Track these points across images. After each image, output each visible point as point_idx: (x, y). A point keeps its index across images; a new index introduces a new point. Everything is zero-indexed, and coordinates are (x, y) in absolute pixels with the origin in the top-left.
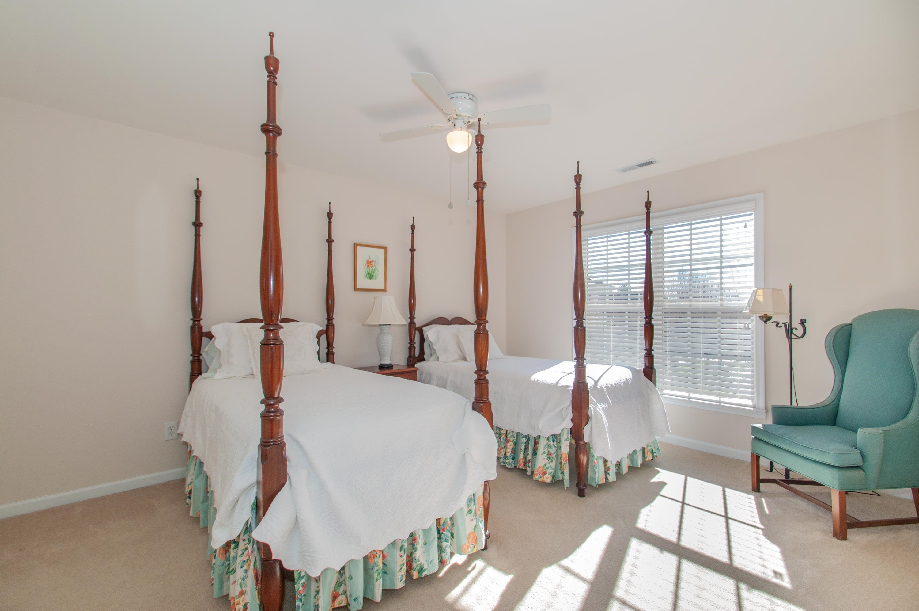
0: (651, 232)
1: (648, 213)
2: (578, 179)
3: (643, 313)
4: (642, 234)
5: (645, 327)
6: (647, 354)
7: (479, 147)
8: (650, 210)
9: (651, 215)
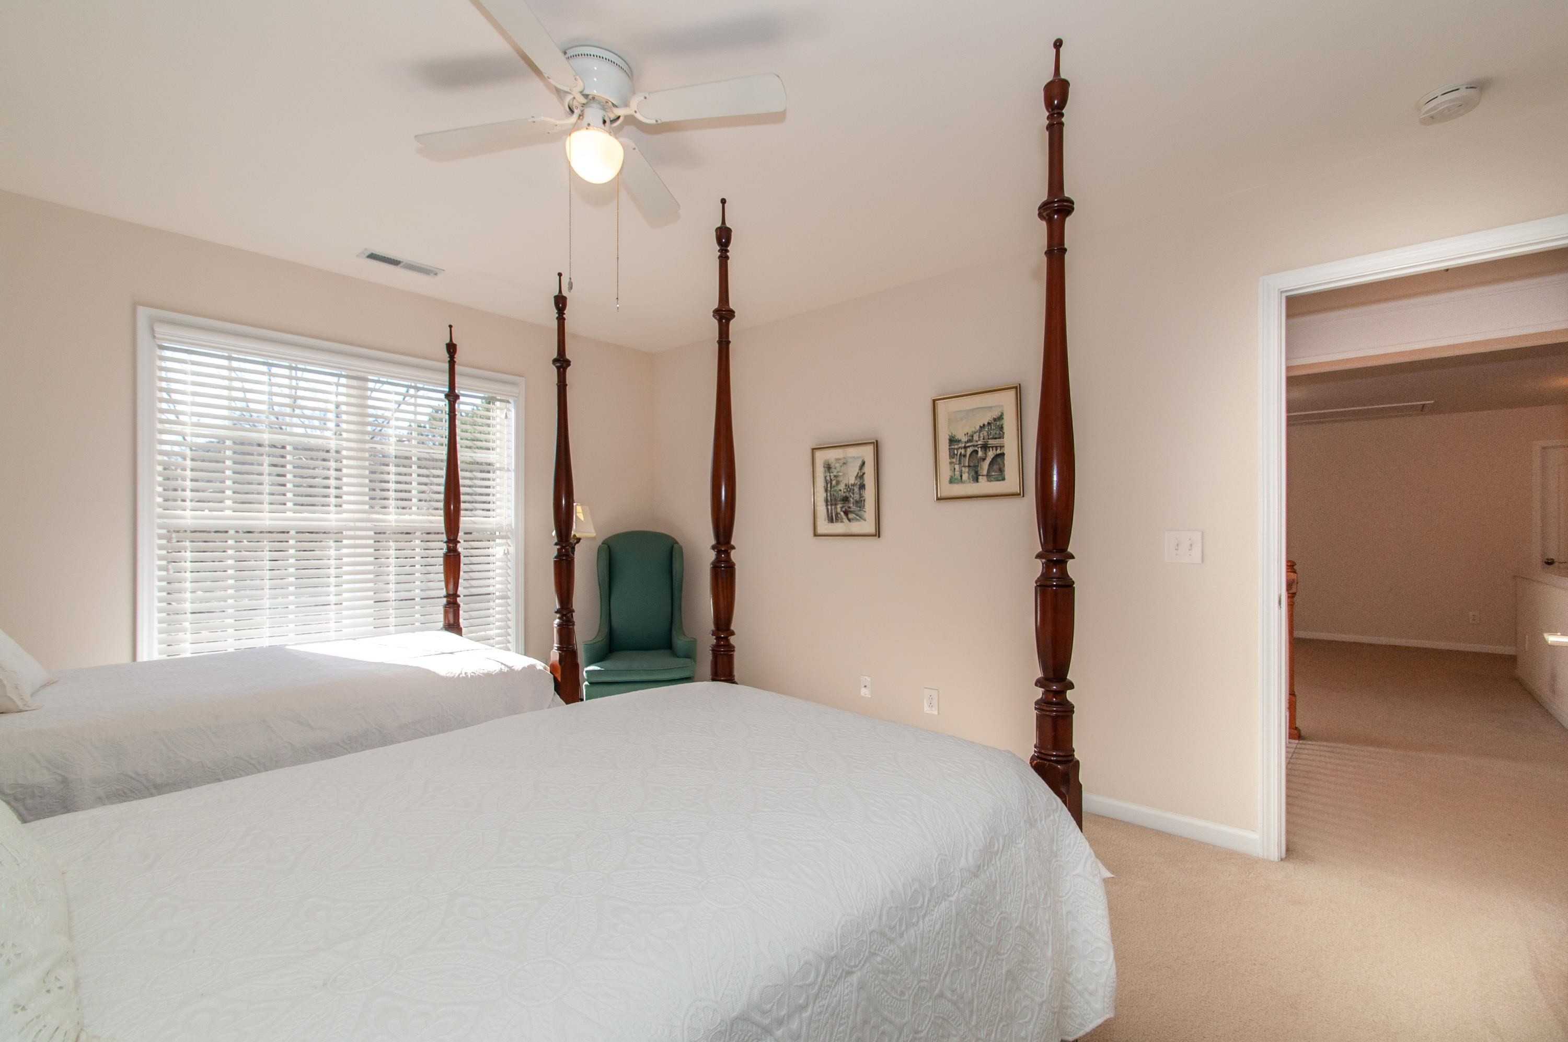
0: (457, 397)
1: (452, 363)
2: (560, 302)
3: (442, 533)
4: (442, 396)
5: (447, 557)
6: (448, 603)
7: (724, 248)
8: (455, 359)
9: (457, 367)
